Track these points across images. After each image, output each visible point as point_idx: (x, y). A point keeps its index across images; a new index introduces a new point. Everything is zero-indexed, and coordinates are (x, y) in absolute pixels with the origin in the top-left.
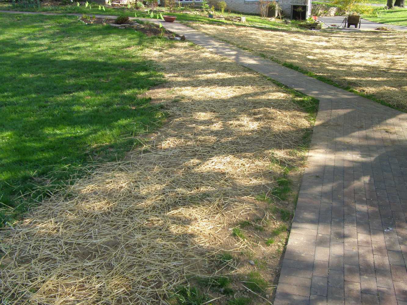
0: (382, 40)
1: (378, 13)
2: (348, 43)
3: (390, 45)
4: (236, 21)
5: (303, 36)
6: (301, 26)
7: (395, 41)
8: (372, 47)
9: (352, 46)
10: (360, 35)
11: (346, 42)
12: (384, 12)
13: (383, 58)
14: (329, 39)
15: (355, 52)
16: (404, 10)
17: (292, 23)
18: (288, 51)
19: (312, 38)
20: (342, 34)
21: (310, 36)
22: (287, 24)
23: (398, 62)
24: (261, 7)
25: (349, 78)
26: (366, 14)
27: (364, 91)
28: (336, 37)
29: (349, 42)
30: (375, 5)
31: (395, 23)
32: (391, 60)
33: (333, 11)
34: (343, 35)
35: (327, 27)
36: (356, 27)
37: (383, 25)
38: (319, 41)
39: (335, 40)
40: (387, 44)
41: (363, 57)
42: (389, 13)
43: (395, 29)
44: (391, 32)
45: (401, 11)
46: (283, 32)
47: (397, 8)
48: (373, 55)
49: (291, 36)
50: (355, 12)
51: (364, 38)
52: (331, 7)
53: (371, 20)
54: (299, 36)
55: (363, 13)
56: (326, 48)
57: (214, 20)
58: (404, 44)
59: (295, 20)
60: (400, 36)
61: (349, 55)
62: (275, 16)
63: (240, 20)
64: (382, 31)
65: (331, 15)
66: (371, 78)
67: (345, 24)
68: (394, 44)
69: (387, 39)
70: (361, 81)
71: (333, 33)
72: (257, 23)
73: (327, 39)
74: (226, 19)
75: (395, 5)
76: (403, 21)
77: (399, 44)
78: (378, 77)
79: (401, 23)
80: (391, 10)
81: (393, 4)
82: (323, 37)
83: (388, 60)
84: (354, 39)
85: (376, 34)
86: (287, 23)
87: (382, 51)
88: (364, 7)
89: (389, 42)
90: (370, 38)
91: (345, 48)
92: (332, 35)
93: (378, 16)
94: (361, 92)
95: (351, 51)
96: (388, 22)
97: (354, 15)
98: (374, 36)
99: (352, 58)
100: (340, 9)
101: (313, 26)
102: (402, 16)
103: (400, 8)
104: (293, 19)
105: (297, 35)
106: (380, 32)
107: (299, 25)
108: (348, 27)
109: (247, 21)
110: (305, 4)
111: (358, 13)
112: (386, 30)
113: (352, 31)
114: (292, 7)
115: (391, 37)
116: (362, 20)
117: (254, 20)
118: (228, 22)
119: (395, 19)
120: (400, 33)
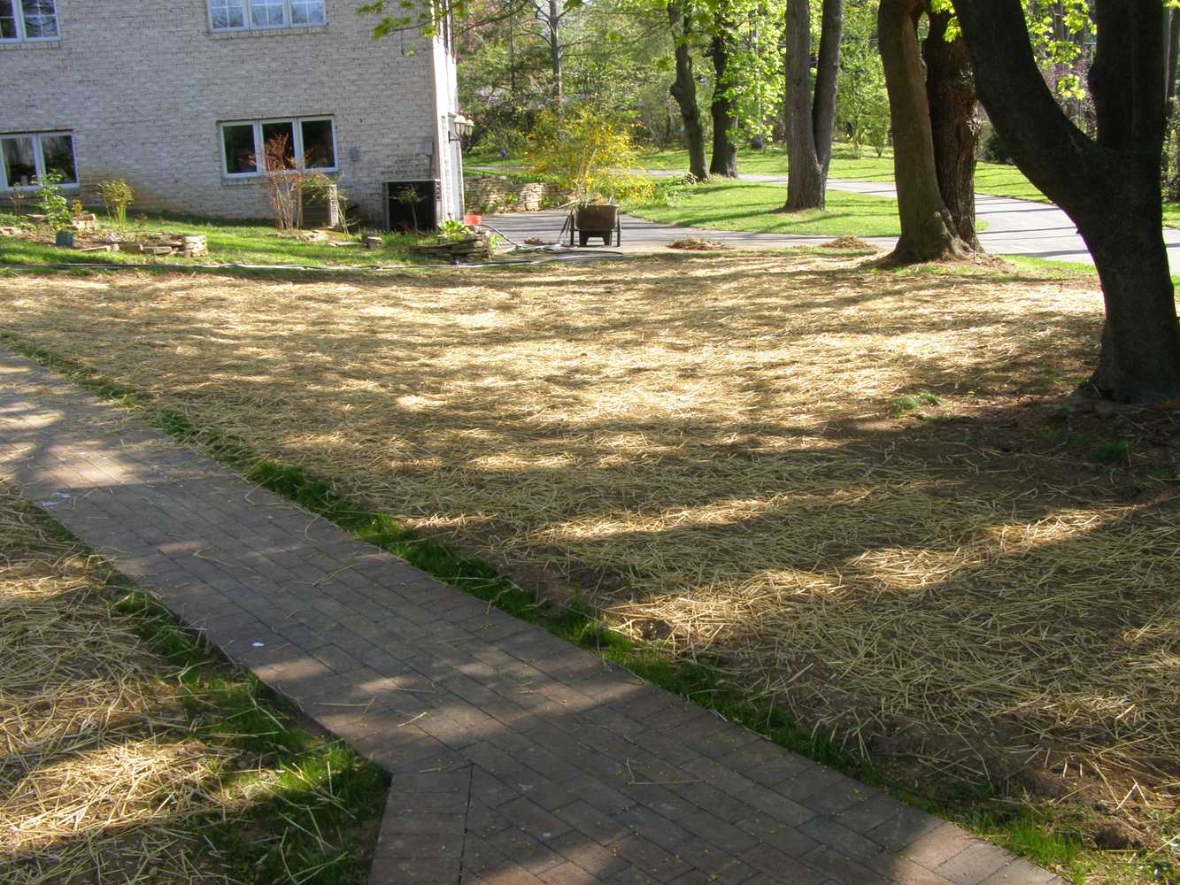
0: (698, 285)
1: (670, 195)
2: (580, 306)
3: (729, 303)
4: (164, 255)
5: (416, 290)
6: (419, 255)
7: (742, 290)
8: (671, 320)
9: (594, 320)
10: (623, 271)
11: (575, 306)
12: (685, 190)
13: (718, 367)
14: (515, 295)
15: (609, 345)
16: (738, 184)
17: (390, 245)
18: (318, 381)
19: (450, 295)
20: (562, 272)
21: (444, 290)
22: (368, 247)
23: (779, 384)
24: (275, 195)
25: (579, 531)
26: (634, 199)
27: (662, 628)
28: (539, 284)
29: (585, 303)
30: (657, 173)
31: (724, 222)
32: (751, 377)
33: (534, 195)
34: (563, 274)
35: (513, 248)
36: (607, 242)
37: (688, 230)
38: (472, 311)
39: (535, 299)
40: (717, 304)
41: (639, 370)
42: (701, 195)
43: (727, 244)
44: (718, 255)
45: (731, 187)
46: (339, 282)
47: (719, 179)
48: (677, 358)
49: (369, 295)
50: (600, 195)
51: (635, 281)
52: (527, 182)
53: (653, 215)
54: (400, 294)
55: (624, 196)
56: (496, 338)
57: (78, 253)
58: (773, 300)
59: (398, 234)
60: (750, 267)
61: (588, 363)
62: (328, 223)
63: (182, 248)
64: (690, 252)
65: (530, 206)
66: (690, 505)
67: (569, 233)
68: (740, 301)
69: (714, 279)
70: (639, 542)
71: (529, 271)
72: (253, 255)
73: (503, 296)
74: (126, 247)
75: (713, 170)
76: (743, 216)
77: (758, 301)
78: (719, 495)
79: (739, 223)
80: (703, 185)
81: (707, 168)
82: (489, 291)
83: (739, 380)
84: (601, 290)
85: (674, 265)
86: (366, 244)
87: (706, 334)
88: (625, 178)
89: (722, 293)
90: (657, 281)
91: (568, 333)
92: (524, 280)
93: (671, 204)
94: (647, 635)
95: (594, 346)
96: (702, 221)
97: (597, 203)
98: (668, 273)
99: (595, 378)
100: (556, 188)
101: (462, 251)
102: (737, 202)
103: (728, 179)
104: (392, 229)
105: (392, 290)
106: (687, 256)
107: (412, 248)
108: (583, 243)
109: (214, 247)
110: (430, 176)
111: (608, 196)
112: (702, 247)
113: (595, 259)
114: (387, 187)
115: (723, 271)
116: (622, 219)
117: (248, 242)
118: (130, 259)
119: (722, 212)
120: (748, 257)
